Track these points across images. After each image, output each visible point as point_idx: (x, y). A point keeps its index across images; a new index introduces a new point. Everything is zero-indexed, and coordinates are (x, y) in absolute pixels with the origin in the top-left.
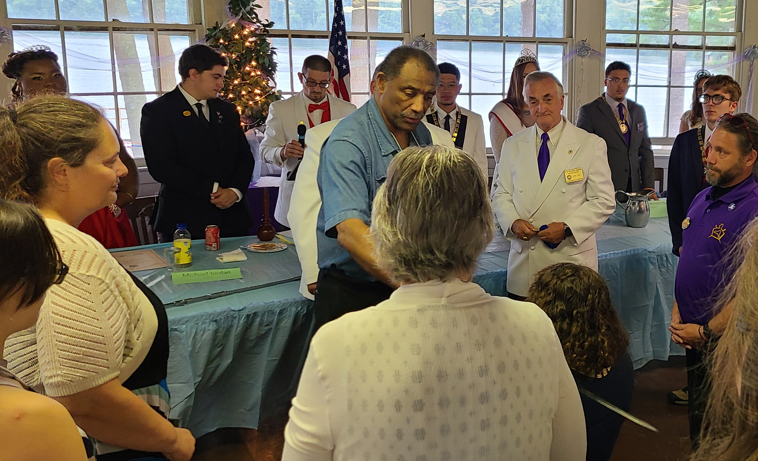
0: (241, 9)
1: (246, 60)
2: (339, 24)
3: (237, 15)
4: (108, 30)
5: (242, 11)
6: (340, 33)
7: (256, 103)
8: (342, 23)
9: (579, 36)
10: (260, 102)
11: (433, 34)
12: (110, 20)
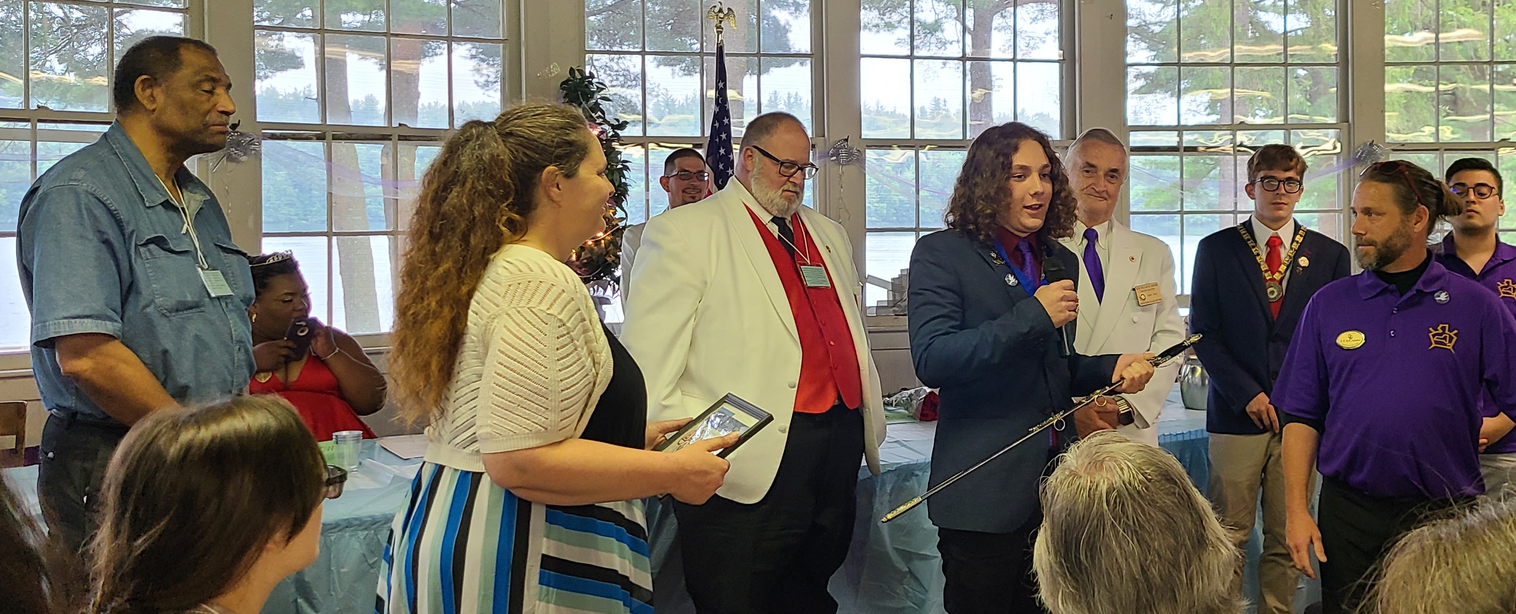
2: (722, 124)
4: (390, 140)
6: (724, 136)
8: (726, 121)
10: (603, 241)
11: (860, 137)
12: (395, 124)
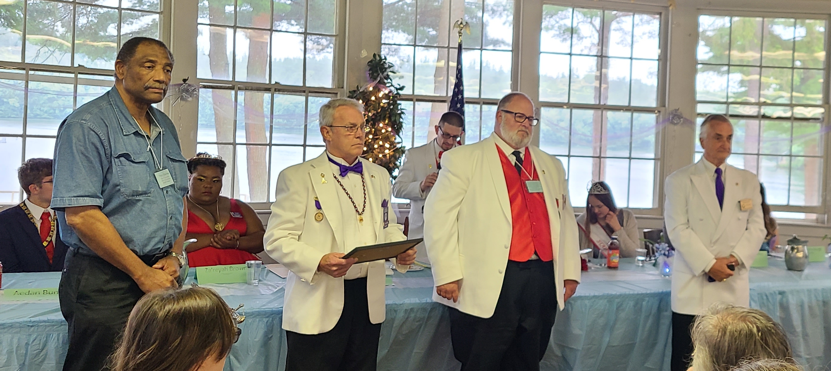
0: (379, 74)
1: (380, 118)
2: (459, 89)
3: (375, 79)
4: (270, 91)
5: (380, 76)
6: (460, 97)
7: (385, 156)
8: (461, 88)
9: (671, 105)
10: (388, 155)
11: (538, 100)
12: (273, 82)
